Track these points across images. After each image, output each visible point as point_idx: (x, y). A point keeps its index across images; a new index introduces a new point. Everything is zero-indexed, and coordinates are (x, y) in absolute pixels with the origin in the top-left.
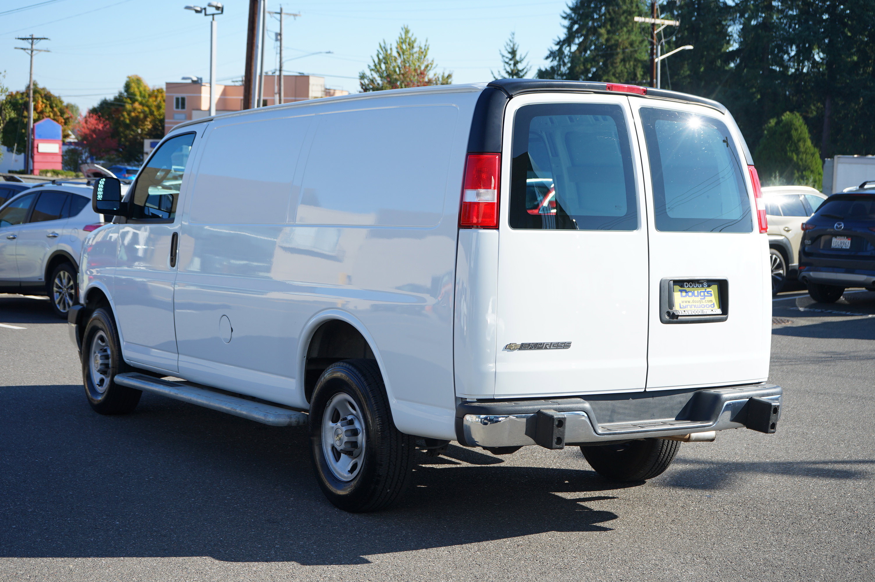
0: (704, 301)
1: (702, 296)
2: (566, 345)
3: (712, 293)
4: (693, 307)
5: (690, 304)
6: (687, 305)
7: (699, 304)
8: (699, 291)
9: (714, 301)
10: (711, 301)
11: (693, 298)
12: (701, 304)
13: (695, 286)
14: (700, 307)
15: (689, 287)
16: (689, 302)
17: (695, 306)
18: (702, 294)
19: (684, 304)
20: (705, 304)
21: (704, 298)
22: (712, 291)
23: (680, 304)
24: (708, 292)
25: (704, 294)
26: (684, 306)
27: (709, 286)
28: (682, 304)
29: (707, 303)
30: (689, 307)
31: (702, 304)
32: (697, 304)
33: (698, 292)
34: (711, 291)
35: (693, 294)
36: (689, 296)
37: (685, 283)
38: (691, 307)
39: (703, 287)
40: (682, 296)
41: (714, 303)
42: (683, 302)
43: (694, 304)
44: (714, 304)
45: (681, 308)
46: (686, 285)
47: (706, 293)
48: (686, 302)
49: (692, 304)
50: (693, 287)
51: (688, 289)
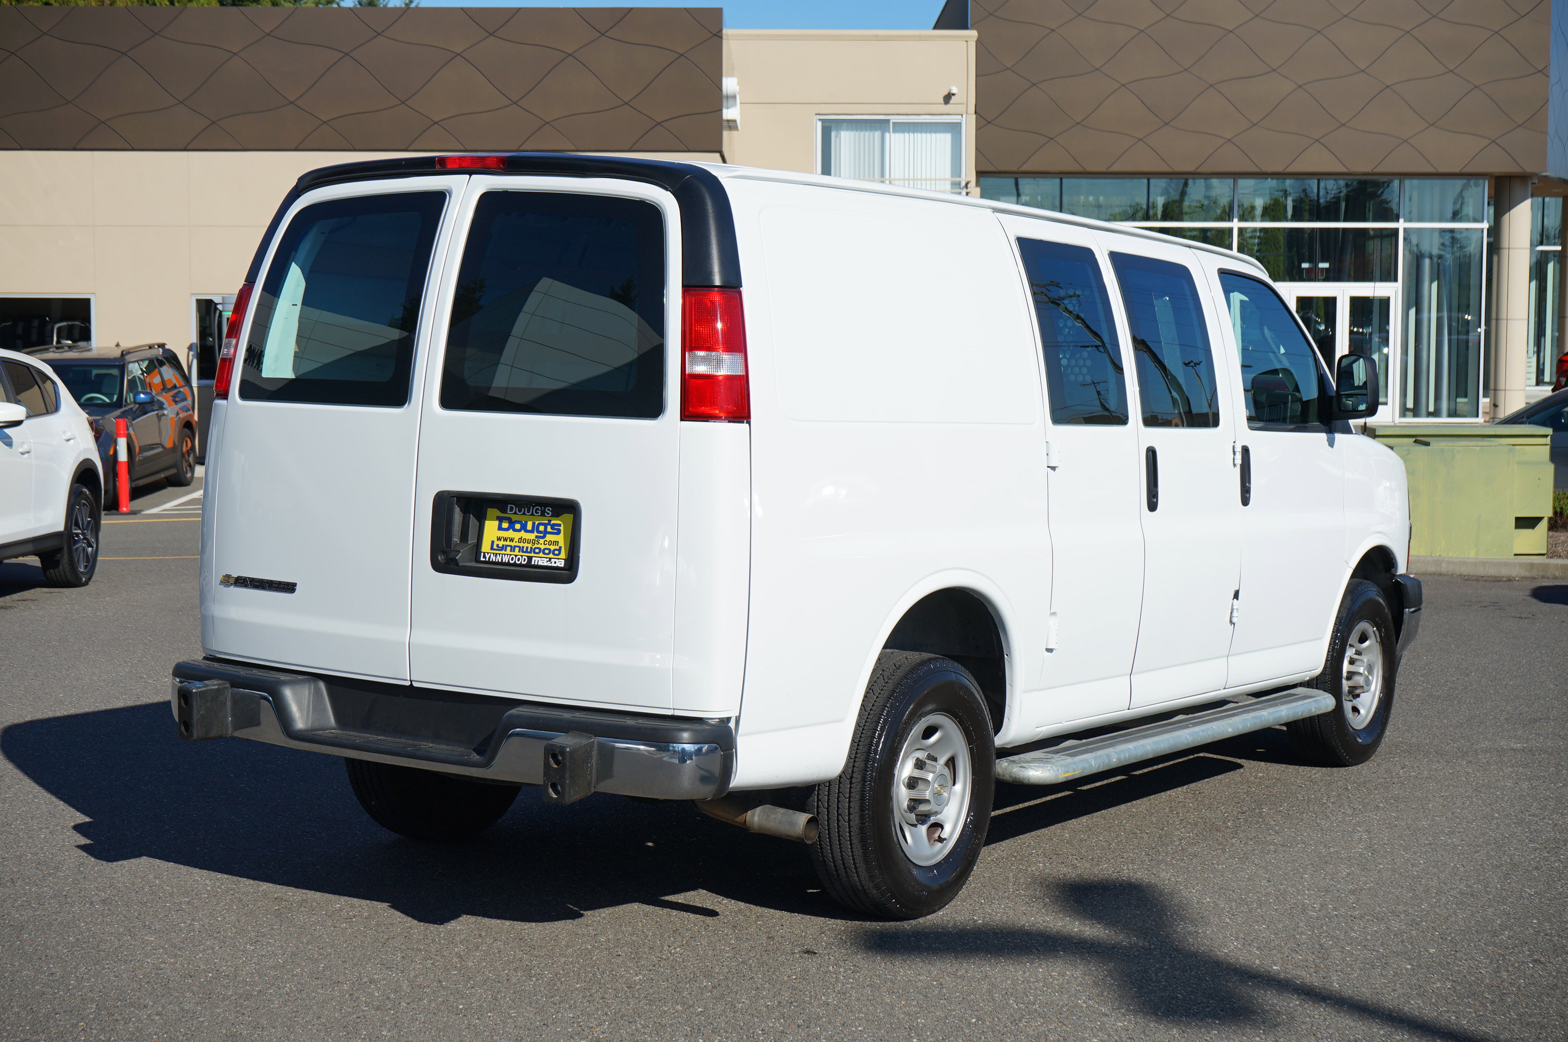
0: (542, 541)
1: (541, 532)
2: (289, 588)
3: (562, 528)
4: (517, 549)
5: (513, 544)
6: (507, 546)
7: (530, 545)
8: (537, 523)
9: (562, 544)
10: (556, 543)
11: (523, 534)
12: (534, 547)
13: (528, 512)
14: (530, 552)
15: (515, 513)
16: (512, 540)
17: (521, 549)
18: (542, 528)
19: (501, 543)
20: (542, 547)
21: (544, 537)
22: (562, 525)
23: (493, 542)
24: (553, 526)
25: (546, 528)
26: (500, 546)
27: (556, 515)
28: (496, 542)
29: (547, 546)
30: (509, 548)
31: (536, 546)
32: (526, 545)
33: (534, 524)
34: (560, 525)
35: (524, 528)
36: (515, 530)
37: (509, 506)
38: (513, 549)
39: (543, 515)
40: (500, 528)
41: (560, 547)
42: (499, 539)
43: (521, 545)
44: (560, 550)
45: (492, 548)
46: (511, 509)
47: (549, 527)
48: (505, 540)
49: (518, 544)
50: (524, 514)
51: (514, 518)
